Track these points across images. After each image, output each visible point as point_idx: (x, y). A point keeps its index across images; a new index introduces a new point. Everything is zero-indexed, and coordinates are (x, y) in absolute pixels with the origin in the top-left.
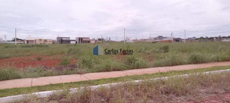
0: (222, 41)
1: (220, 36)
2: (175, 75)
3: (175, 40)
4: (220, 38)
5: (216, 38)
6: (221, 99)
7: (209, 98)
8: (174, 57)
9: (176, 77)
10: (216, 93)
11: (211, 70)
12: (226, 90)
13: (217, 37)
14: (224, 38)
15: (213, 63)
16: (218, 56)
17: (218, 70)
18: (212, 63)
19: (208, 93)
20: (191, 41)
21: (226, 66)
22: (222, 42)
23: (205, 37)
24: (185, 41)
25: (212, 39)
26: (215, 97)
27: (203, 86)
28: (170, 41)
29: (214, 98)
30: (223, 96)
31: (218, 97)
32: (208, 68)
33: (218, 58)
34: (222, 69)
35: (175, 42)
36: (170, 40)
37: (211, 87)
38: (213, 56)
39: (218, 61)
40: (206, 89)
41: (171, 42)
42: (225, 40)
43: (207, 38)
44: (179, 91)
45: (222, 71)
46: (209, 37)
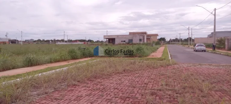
0: (56, 43)
1: (55, 39)
2: (4, 81)
3: (10, 42)
4: (55, 41)
5: (51, 40)
6: (50, 98)
7: (39, 99)
8: (6, 60)
9: (6, 83)
10: (46, 93)
11: (44, 72)
12: (55, 89)
13: (53, 40)
14: (58, 41)
15: (47, 64)
16: (51, 57)
17: (50, 71)
18: (45, 65)
19: (39, 95)
20: (29, 43)
21: (58, 67)
22: (56, 45)
23: (42, 40)
24: (22, 43)
25: (48, 41)
26: (45, 97)
27: (36, 88)
28: (4, 43)
29: (44, 99)
30: (52, 95)
31: (48, 97)
32: (42, 70)
33: (51, 59)
34: (53, 70)
35: (11, 43)
36: (4, 41)
37: (42, 88)
38: (47, 58)
39: (51, 62)
40: (38, 91)
41: (6, 43)
42: (59, 43)
43: (44, 40)
44: (7, 100)
45: (54, 71)
46: (45, 40)
